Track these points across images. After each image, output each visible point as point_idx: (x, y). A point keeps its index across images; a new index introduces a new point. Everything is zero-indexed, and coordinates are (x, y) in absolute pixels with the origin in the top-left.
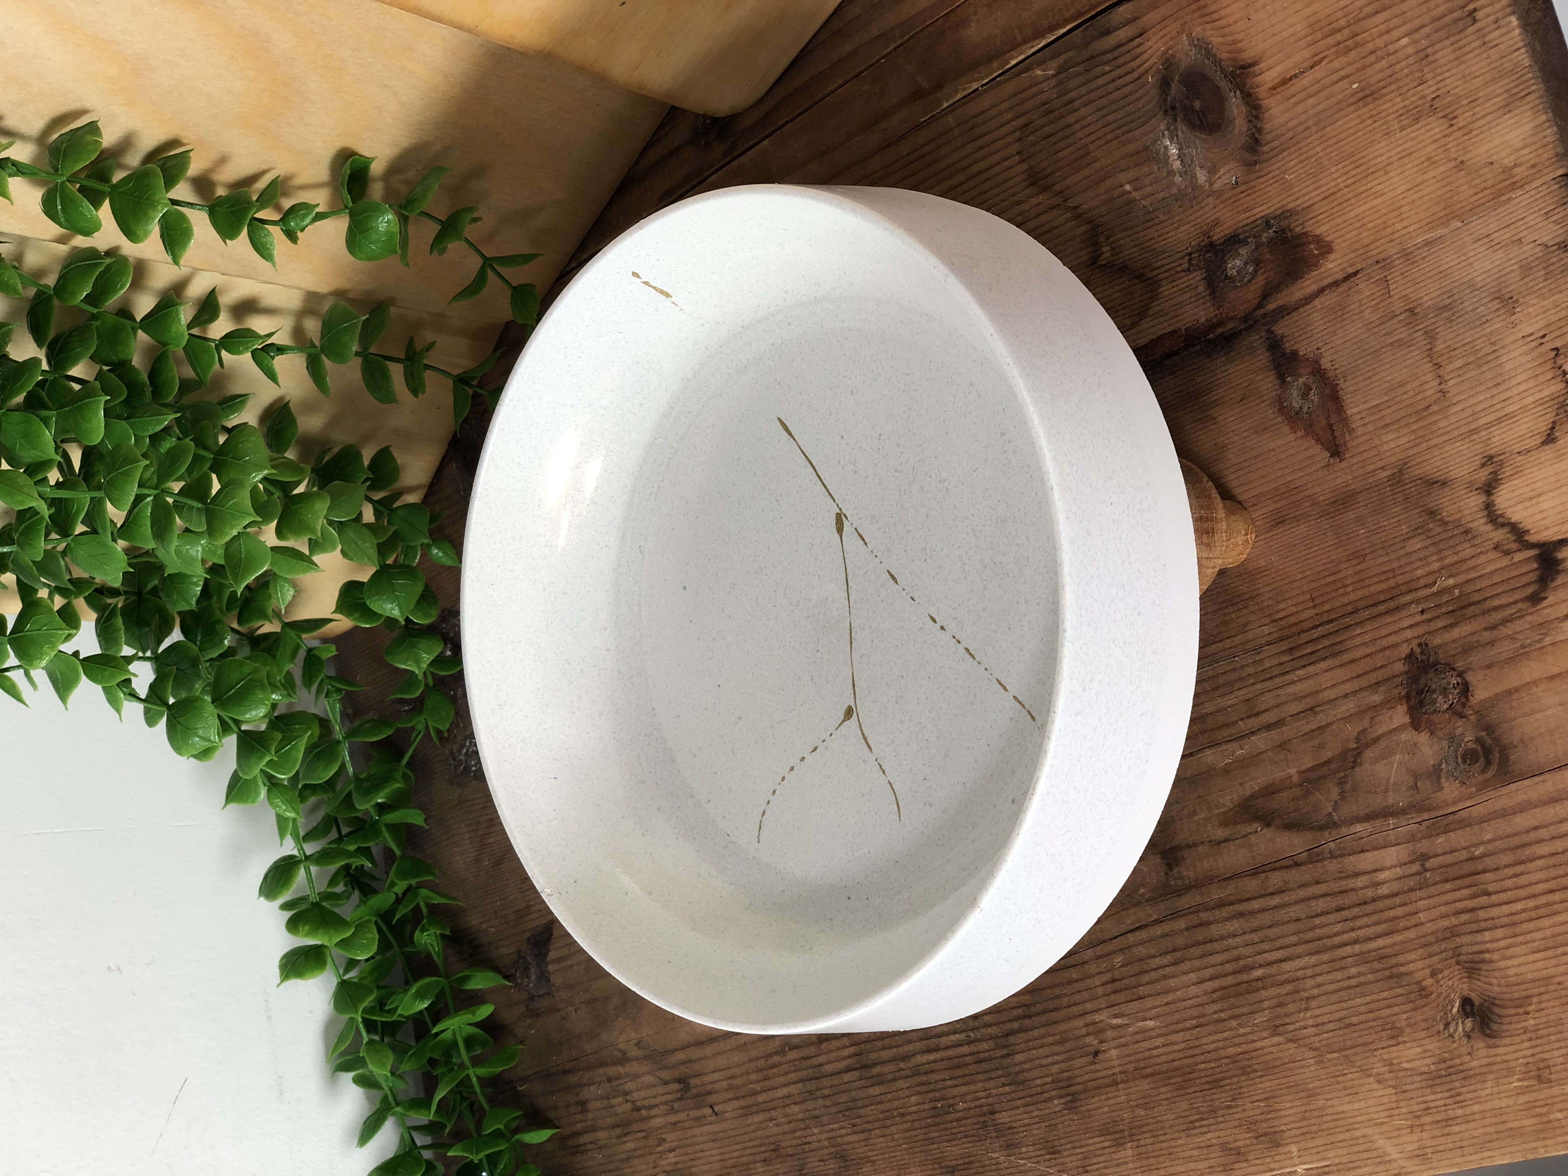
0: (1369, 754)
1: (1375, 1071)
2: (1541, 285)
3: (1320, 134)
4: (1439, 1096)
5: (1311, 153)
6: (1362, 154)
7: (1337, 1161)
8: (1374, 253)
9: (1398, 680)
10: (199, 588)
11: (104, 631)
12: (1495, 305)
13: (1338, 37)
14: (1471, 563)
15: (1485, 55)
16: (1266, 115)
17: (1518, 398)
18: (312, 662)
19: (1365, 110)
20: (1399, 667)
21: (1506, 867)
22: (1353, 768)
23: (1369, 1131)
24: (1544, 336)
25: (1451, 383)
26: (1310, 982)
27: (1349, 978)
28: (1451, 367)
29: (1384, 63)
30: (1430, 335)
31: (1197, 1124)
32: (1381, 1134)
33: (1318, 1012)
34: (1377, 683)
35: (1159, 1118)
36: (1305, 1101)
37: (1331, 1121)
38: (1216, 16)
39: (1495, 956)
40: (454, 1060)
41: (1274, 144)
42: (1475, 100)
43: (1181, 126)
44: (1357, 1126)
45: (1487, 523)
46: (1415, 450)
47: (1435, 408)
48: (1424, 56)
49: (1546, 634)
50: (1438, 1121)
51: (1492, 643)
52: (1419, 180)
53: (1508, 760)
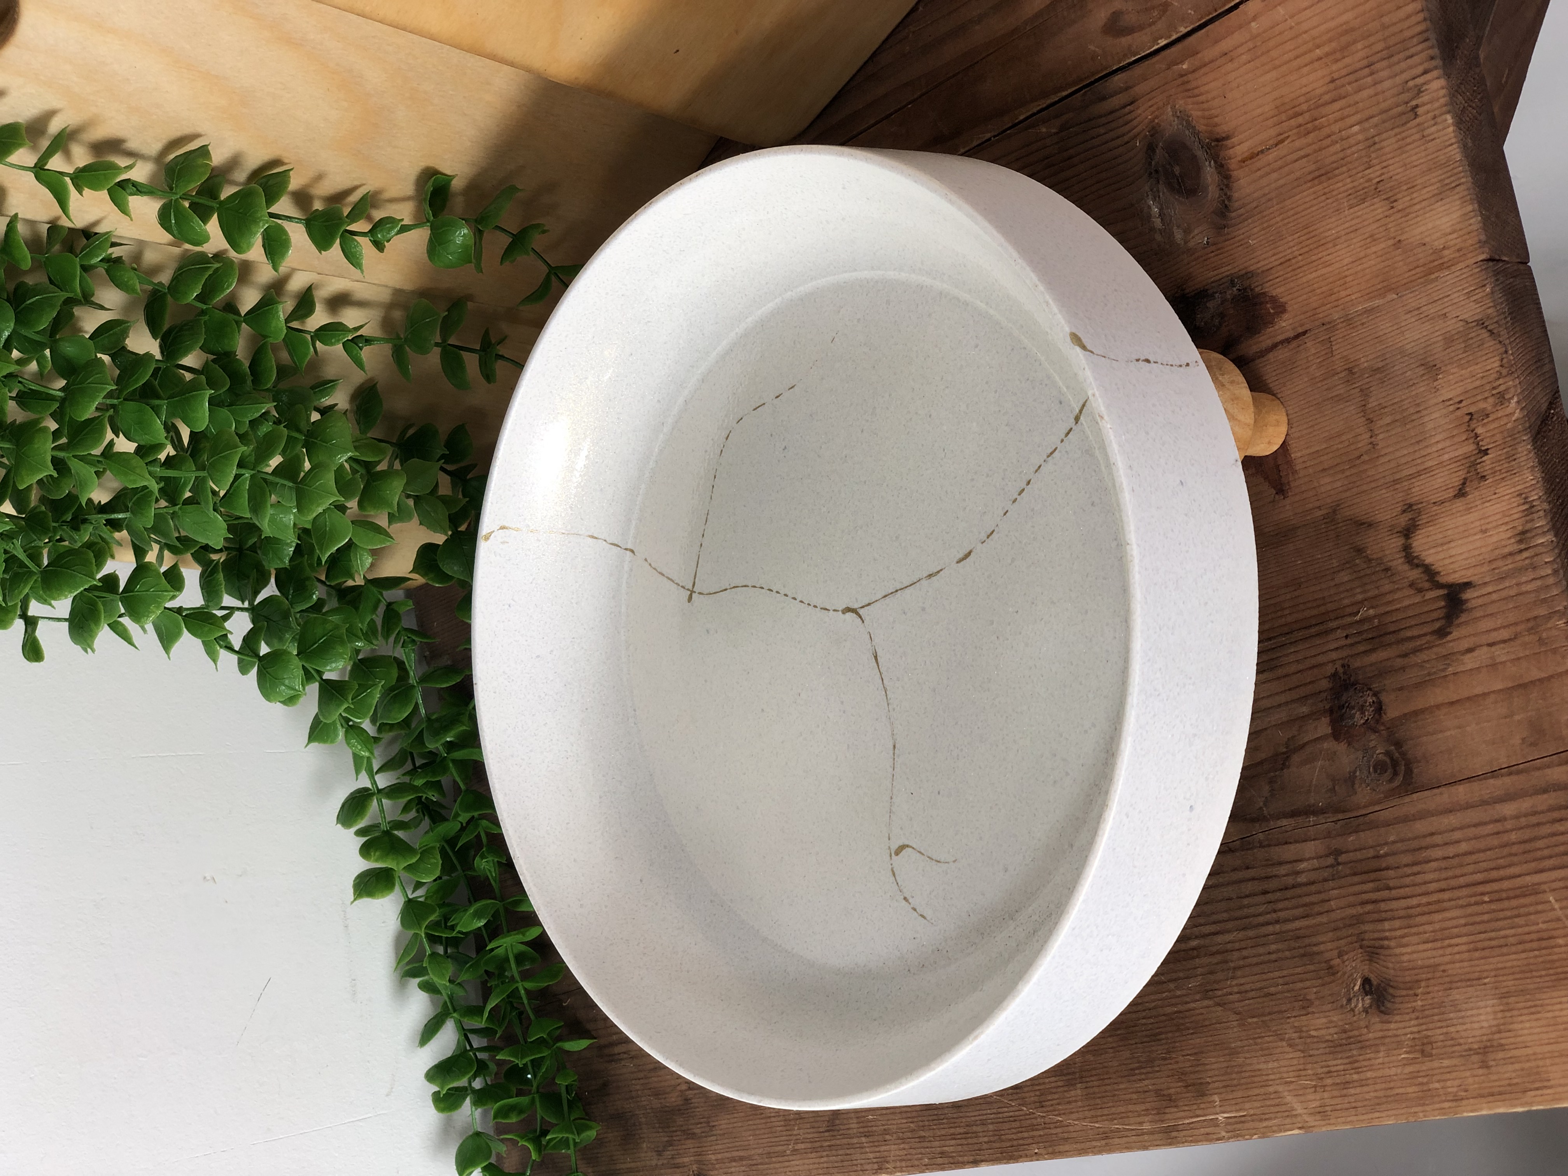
0: (1296, 758)
1: (1287, 1036)
2: (1460, 356)
3: (1281, 206)
4: (1339, 1062)
5: (1272, 222)
6: (1315, 227)
7: (1252, 1112)
8: (1321, 316)
9: (1324, 695)
10: (293, 549)
11: (208, 585)
12: (1421, 371)
13: (1300, 120)
14: (1389, 598)
15: (1423, 148)
16: (1235, 185)
17: (1436, 454)
18: (391, 614)
19: (1320, 187)
20: (1325, 684)
21: (1406, 865)
22: (1282, 769)
23: (1280, 1088)
24: (1461, 402)
25: (1381, 436)
26: (1236, 955)
27: (1269, 953)
28: (1381, 423)
29: (1338, 147)
30: (1365, 393)
31: (1137, 1072)
32: (1289, 1091)
33: (1242, 981)
34: (1306, 697)
35: (1106, 1064)
36: (1228, 1058)
37: (1249, 1077)
38: (1196, 91)
39: (1392, 943)
40: (506, 973)
41: (1242, 211)
42: (1413, 187)
43: (1162, 187)
44: (1271, 1083)
45: (1403, 563)
46: (1348, 494)
47: (1365, 457)
48: (1371, 143)
49: (1449, 665)
50: (1338, 1084)
51: (1403, 668)
52: (1362, 254)
53: (1412, 771)
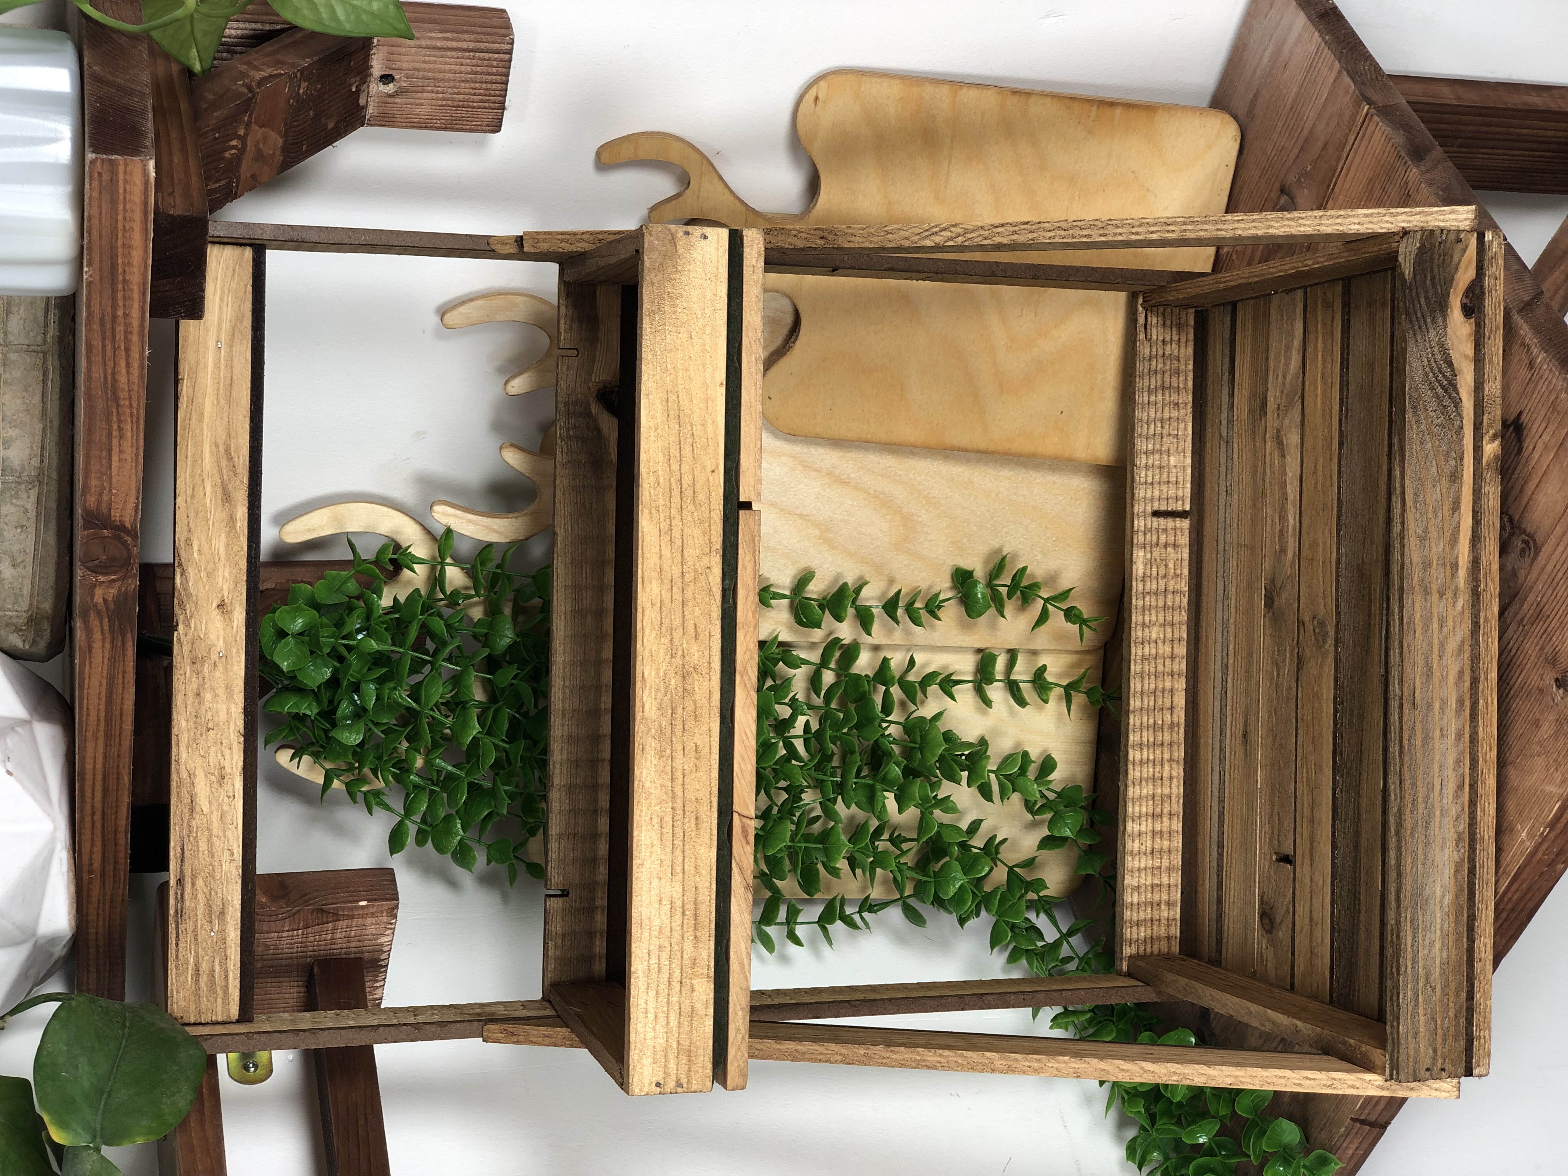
1: (1535, 752)
21: (1551, 596)
37: (1527, 796)
39: (1559, 647)
49: (1528, 466)
53: (1535, 540)
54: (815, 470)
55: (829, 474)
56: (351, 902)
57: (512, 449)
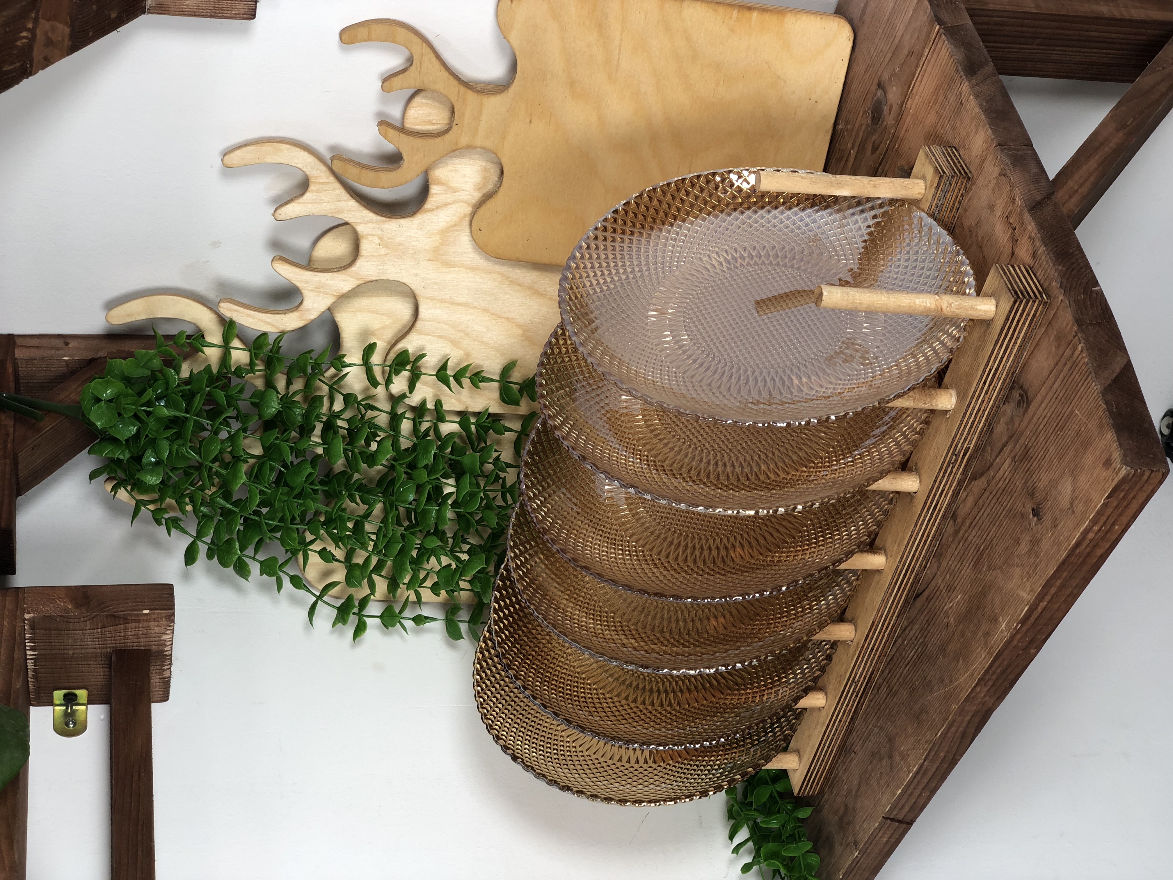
1: (1015, 563)
2: (998, 194)
4: (1032, 558)
12: (989, 211)
15: (968, 115)
21: (1034, 442)
24: (1003, 213)
27: (1004, 528)
31: (976, 631)
33: (999, 549)
35: (967, 638)
39: (1037, 484)
53: (1028, 395)
54: (518, 285)
55: (530, 288)
56: (137, 610)
57: (281, 262)
